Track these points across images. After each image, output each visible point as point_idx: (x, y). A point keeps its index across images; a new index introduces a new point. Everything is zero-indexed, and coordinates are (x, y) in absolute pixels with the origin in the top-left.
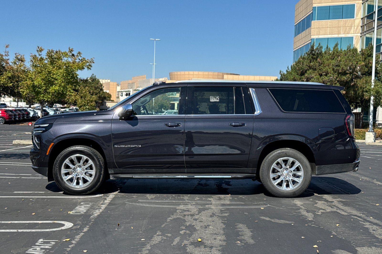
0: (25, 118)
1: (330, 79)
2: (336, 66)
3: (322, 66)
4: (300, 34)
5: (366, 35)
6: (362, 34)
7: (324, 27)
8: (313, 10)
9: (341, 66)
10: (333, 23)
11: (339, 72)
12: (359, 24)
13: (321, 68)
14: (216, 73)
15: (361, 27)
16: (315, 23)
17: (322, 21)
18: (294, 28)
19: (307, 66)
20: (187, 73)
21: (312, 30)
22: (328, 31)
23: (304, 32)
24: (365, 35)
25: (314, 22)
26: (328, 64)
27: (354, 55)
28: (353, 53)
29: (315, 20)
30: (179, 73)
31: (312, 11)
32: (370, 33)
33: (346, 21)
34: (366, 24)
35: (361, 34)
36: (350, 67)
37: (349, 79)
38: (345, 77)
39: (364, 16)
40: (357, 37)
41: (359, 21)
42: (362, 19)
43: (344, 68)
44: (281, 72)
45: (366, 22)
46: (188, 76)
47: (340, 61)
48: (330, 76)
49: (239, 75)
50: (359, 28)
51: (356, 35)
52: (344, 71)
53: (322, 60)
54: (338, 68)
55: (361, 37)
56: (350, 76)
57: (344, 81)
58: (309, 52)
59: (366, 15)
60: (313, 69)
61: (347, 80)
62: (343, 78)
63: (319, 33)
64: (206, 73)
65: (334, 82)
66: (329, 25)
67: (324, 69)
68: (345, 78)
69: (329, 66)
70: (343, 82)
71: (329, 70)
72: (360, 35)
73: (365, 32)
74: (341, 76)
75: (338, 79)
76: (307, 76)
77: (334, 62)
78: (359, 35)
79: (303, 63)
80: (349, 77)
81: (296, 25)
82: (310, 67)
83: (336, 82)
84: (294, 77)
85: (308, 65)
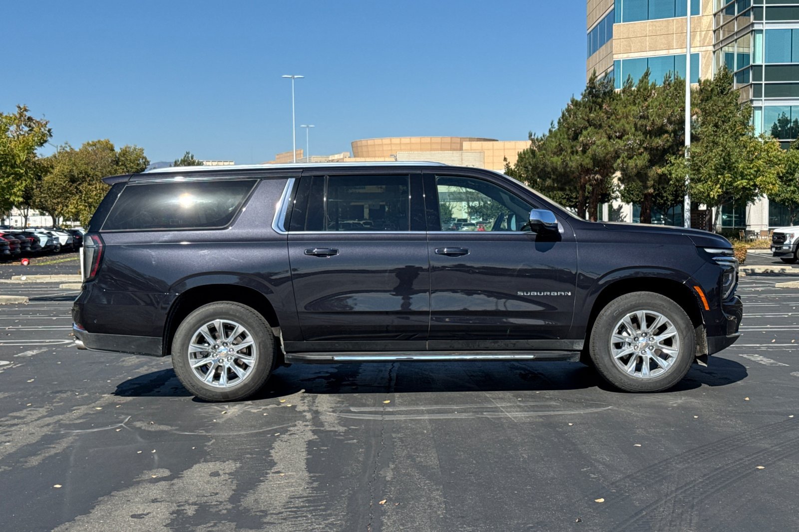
0: (29, 249)
1: (628, 145)
2: (641, 117)
3: (613, 120)
4: (598, 52)
5: (723, 49)
6: (716, 47)
7: (639, 36)
8: (614, 3)
9: (650, 117)
10: (656, 27)
11: (646, 130)
12: (709, 26)
13: (610, 122)
14: (448, 140)
15: (714, 31)
16: (619, 29)
17: (635, 24)
18: (586, 39)
19: (584, 119)
20: (386, 141)
21: (614, 44)
22: (648, 43)
23: (604, 47)
24: (721, 48)
25: (618, 26)
26: (625, 115)
27: (677, 95)
28: (675, 89)
29: (620, 22)
30: (370, 142)
31: (613, 6)
32: (730, 45)
33: (682, 22)
34: (722, 27)
35: (714, 46)
36: (669, 119)
37: (669, 144)
38: (660, 139)
39: (719, 9)
40: (706, 54)
41: (709, 20)
42: (715, 15)
43: (655, 121)
44: (530, 135)
45: (724, 22)
46: (390, 149)
47: (647, 107)
48: (628, 139)
49: (497, 140)
50: (709, 35)
51: (704, 49)
52: (656, 127)
53: (612, 107)
54: (644, 122)
55: (714, 52)
56: (670, 136)
57: (657, 147)
58: (585, 91)
59: (722, 7)
60: (595, 125)
61: (664, 145)
62: (656, 141)
63: (628, 48)
64: (427, 140)
65: (636, 150)
66: (649, 30)
67: (617, 126)
68: (660, 141)
69: (627, 117)
70: (657, 149)
71: (627, 127)
72: (713, 50)
73: (722, 41)
74: (651, 137)
75: (645, 145)
76: (583, 140)
77: (635, 110)
78: (711, 48)
79: (575, 114)
80: (668, 140)
81: (590, 32)
82: (590, 123)
83: (642, 150)
84: (560, 144)
85: (587, 118)
